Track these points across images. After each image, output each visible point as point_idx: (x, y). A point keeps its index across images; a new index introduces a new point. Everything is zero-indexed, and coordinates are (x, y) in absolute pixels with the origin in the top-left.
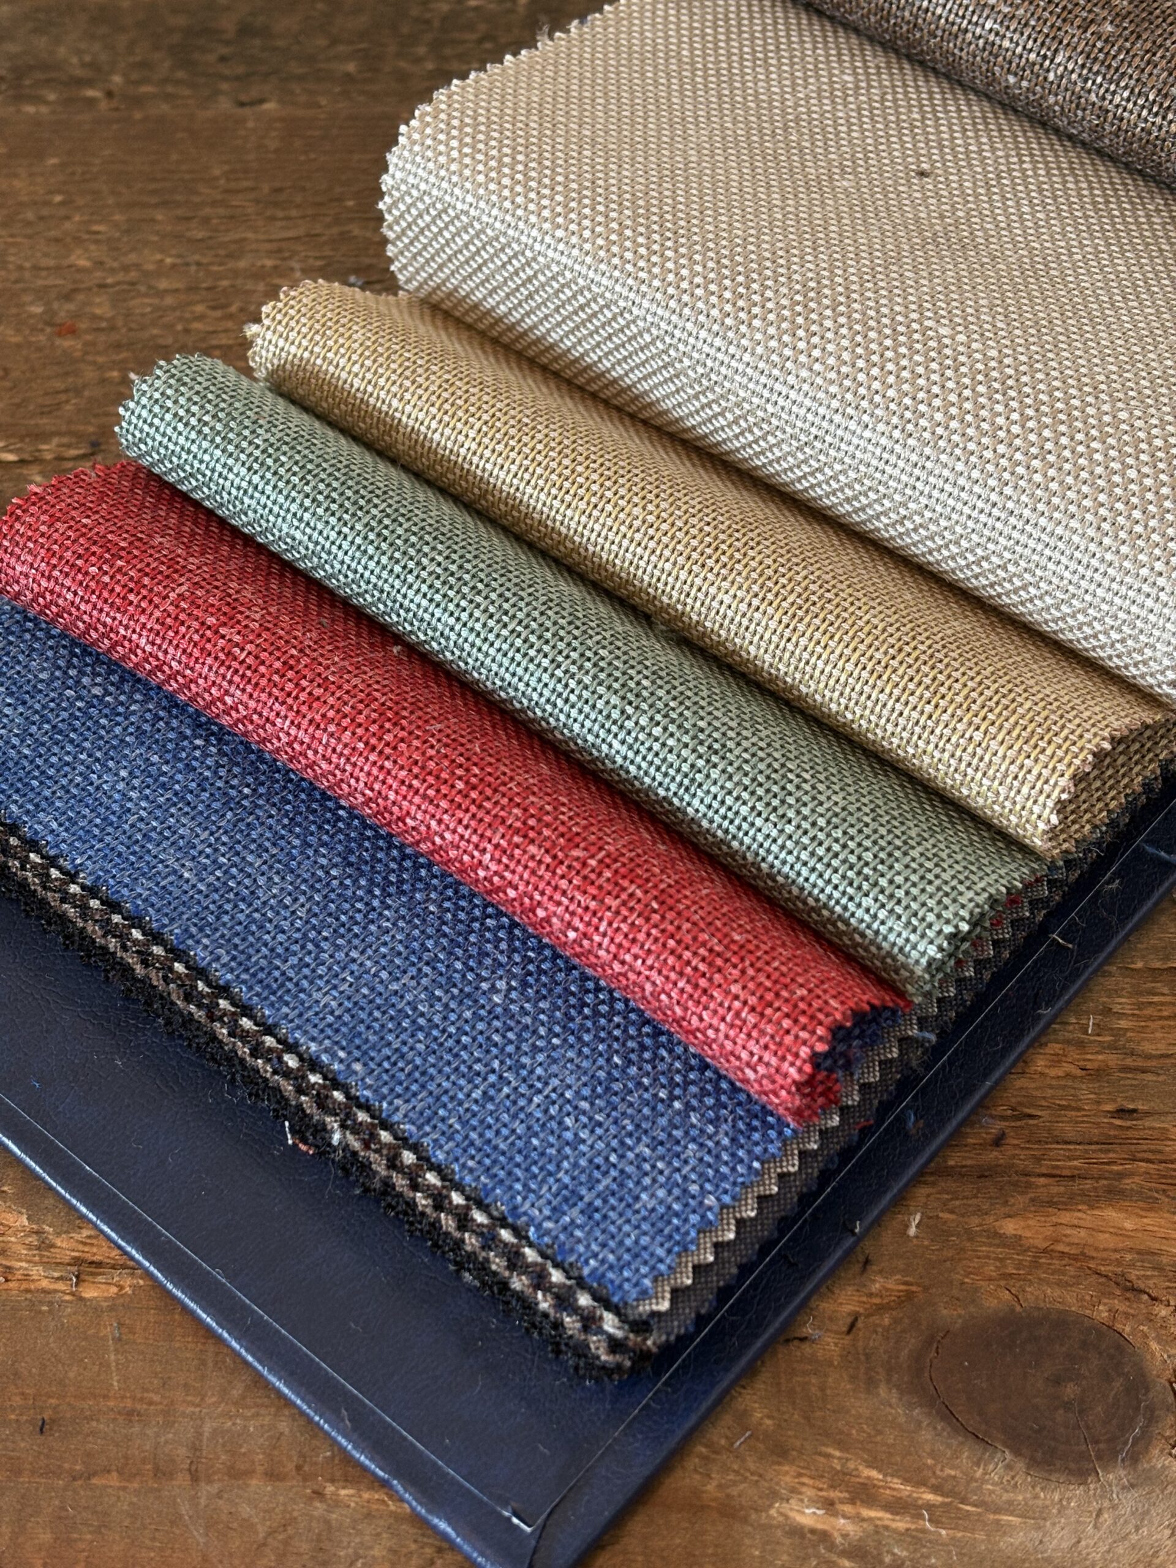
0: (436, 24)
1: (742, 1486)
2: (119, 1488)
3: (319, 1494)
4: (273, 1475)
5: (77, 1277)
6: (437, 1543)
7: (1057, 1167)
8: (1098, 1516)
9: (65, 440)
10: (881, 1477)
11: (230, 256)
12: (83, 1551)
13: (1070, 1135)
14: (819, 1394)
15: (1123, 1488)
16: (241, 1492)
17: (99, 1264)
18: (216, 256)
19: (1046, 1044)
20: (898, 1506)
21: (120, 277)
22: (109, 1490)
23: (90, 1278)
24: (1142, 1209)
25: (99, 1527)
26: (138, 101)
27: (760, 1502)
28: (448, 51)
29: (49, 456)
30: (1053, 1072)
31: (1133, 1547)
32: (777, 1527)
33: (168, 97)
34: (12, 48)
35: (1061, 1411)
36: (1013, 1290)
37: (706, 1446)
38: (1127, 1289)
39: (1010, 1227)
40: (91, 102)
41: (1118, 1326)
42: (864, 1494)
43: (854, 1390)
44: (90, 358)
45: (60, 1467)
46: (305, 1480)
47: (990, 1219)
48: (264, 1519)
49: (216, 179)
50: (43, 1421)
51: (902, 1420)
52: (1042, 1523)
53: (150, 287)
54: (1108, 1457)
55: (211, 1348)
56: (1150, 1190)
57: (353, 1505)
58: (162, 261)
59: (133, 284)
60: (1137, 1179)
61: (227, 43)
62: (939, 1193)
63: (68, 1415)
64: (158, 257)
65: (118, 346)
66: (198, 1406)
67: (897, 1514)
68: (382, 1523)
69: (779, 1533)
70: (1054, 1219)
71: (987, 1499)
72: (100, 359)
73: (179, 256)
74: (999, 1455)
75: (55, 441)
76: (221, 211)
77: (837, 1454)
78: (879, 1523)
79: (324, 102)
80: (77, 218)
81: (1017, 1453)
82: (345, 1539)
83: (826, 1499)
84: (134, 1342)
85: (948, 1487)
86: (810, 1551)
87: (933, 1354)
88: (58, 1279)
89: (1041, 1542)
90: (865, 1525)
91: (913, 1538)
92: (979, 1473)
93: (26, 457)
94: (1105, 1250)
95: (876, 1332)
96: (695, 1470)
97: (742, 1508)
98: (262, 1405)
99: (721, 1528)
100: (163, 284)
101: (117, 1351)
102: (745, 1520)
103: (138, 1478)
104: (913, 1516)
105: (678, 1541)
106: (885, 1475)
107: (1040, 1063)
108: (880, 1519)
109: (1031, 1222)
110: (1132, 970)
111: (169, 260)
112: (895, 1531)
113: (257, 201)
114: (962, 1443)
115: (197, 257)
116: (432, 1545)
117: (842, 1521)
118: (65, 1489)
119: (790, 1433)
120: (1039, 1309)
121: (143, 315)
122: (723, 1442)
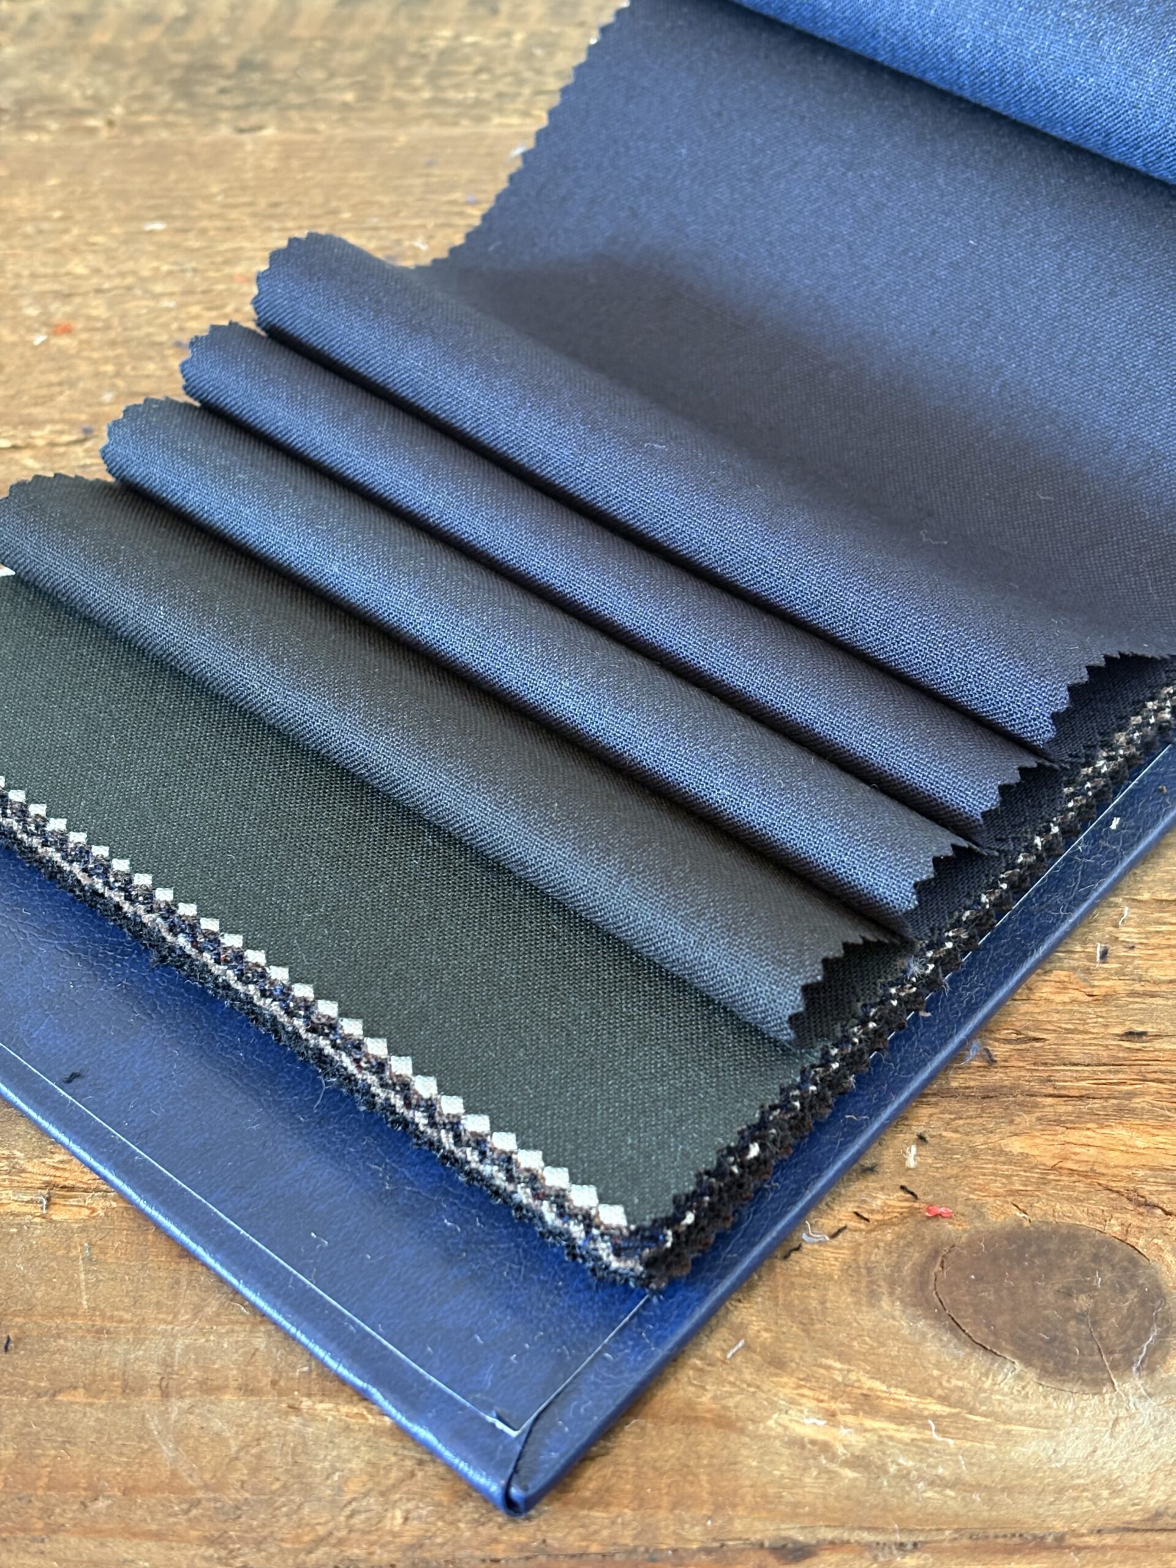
0: (433, 58)
1: (738, 1398)
2: (86, 1404)
3: (294, 1409)
4: (247, 1390)
5: (48, 1199)
6: (418, 1456)
7: (1064, 1088)
8: (1114, 1425)
9: (58, 427)
10: (884, 1388)
11: (227, 262)
12: (47, 1466)
13: (1078, 1057)
14: (819, 1307)
15: (1141, 1397)
16: (213, 1407)
17: (72, 1188)
18: (213, 263)
19: (1051, 971)
20: (903, 1417)
21: (117, 282)
22: (76, 1407)
23: (62, 1201)
24: (1154, 1127)
25: (64, 1442)
26: (139, 129)
27: (758, 1413)
28: (445, 82)
29: (40, 442)
30: (1059, 998)
31: (1152, 1456)
32: (775, 1438)
33: (168, 125)
34: (15, 83)
35: (1073, 1323)
36: (1021, 1206)
37: (702, 1359)
38: (1140, 1205)
39: (1016, 1146)
40: (92, 131)
41: (1131, 1240)
42: (867, 1404)
43: (855, 1303)
44: (85, 354)
45: (24, 1384)
46: (280, 1394)
47: (995, 1138)
48: (237, 1433)
49: (214, 196)
50: (9, 1340)
51: (906, 1332)
52: (1055, 1432)
53: (146, 291)
54: (1122, 1366)
55: (185, 1267)
56: (1162, 1108)
57: (330, 1419)
58: (157, 269)
59: (129, 288)
60: (1148, 1098)
61: (229, 77)
62: (942, 1113)
63: (35, 1333)
64: (155, 264)
65: (113, 344)
66: (171, 1323)
67: (902, 1424)
68: (360, 1436)
69: (778, 1443)
70: (1062, 1138)
71: (997, 1409)
72: (96, 355)
73: (175, 263)
74: (1009, 1365)
75: (49, 428)
76: (219, 223)
77: (838, 1365)
78: (883, 1433)
79: (322, 127)
80: (75, 231)
81: (1028, 1363)
82: (322, 1453)
83: (827, 1410)
84: (105, 1262)
85: (955, 1397)
86: (811, 1461)
87: (938, 1268)
88: (28, 1202)
89: (1055, 1451)
90: (868, 1435)
91: (918, 1448)
92: (987, 1384)
93: (19, 442)
94: (1116, 1167)
95: (878, 1247)
96: (691, 1384)
97: (738, 1418)
98: (237, 1322)
99: (716, 1439)
100: (158, 288)
101: (87, 1272)
102: (742, 1431)
103: (106, 1394)
104: (918, 1427)
105: (671, 1452)
106: (889, 1387)
107: (1045, 990)
108: (884, 1429)
109: (1038, 1141)
110: (1139, 901)
111: (165, 268)
112: (900, 1441)
113: (254, 215)
114: (971, 1355)
115: (193, 264)
116: (413, 1457)
117: (844, 1431)
118: (29, 1406)
119: (789, 1345)
120: (1047, 1223)
121: (138, 316)
122: (718, 1354)
